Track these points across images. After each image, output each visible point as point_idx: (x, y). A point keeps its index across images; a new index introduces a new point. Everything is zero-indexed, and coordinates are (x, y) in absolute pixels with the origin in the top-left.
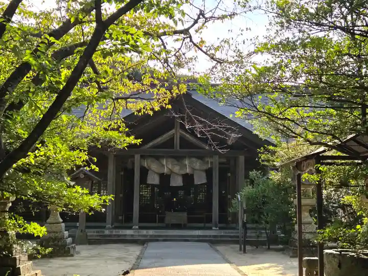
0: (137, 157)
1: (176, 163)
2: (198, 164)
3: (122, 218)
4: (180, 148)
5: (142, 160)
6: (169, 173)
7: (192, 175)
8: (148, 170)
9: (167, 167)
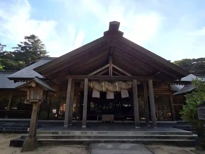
0: (86, 80)
1: (110, 84)
2: (124, 85)
3: (79, 118)
4: (113, 75)
5: (89, 82)
6: (106, 91)
7: (120, 92)
8: (93, 89)
9: (105, 87)
